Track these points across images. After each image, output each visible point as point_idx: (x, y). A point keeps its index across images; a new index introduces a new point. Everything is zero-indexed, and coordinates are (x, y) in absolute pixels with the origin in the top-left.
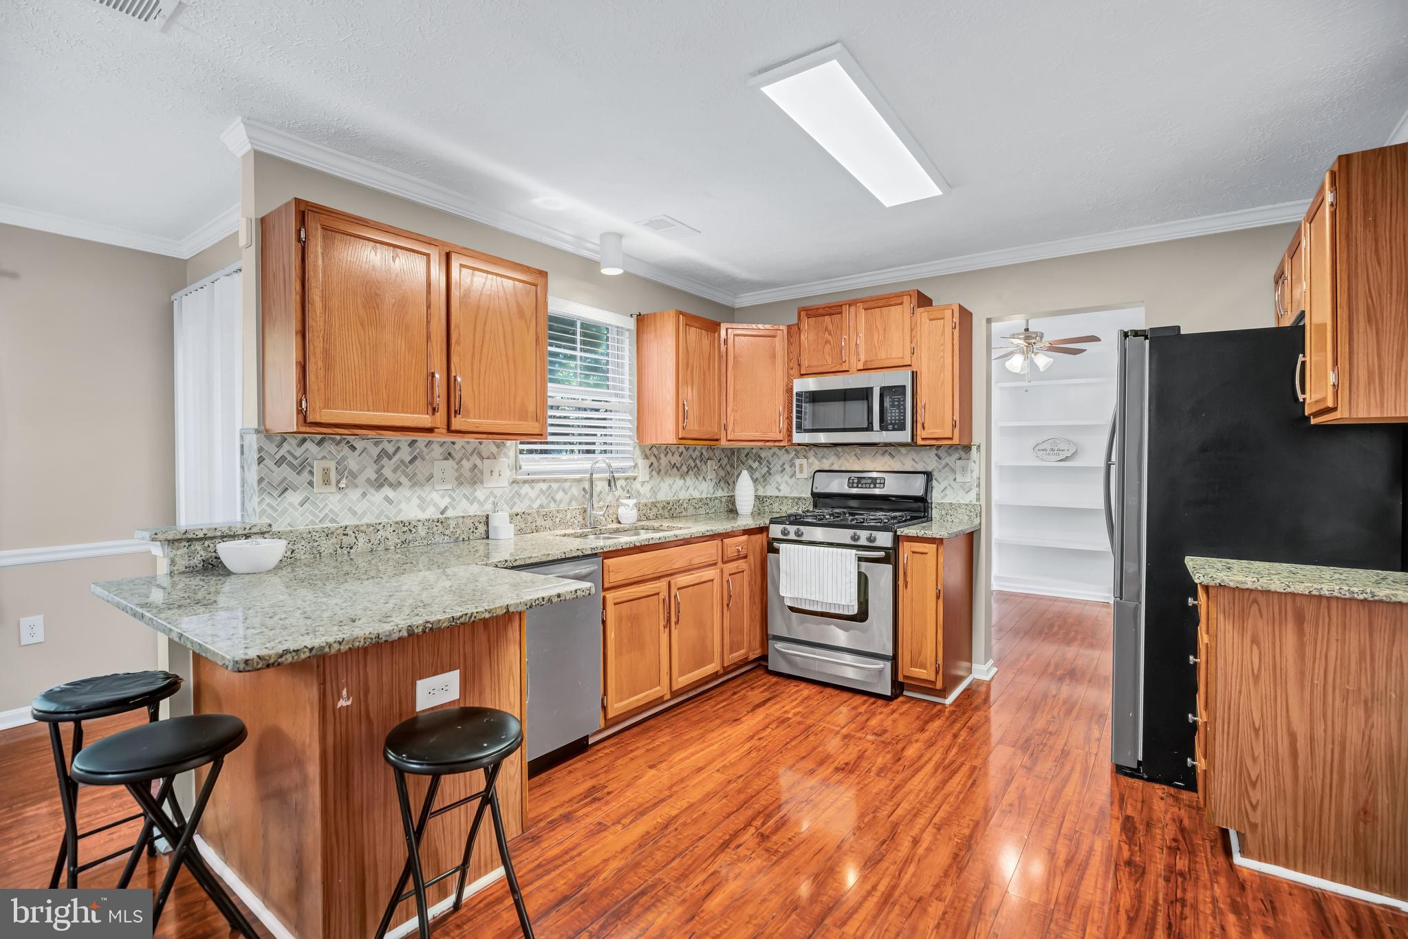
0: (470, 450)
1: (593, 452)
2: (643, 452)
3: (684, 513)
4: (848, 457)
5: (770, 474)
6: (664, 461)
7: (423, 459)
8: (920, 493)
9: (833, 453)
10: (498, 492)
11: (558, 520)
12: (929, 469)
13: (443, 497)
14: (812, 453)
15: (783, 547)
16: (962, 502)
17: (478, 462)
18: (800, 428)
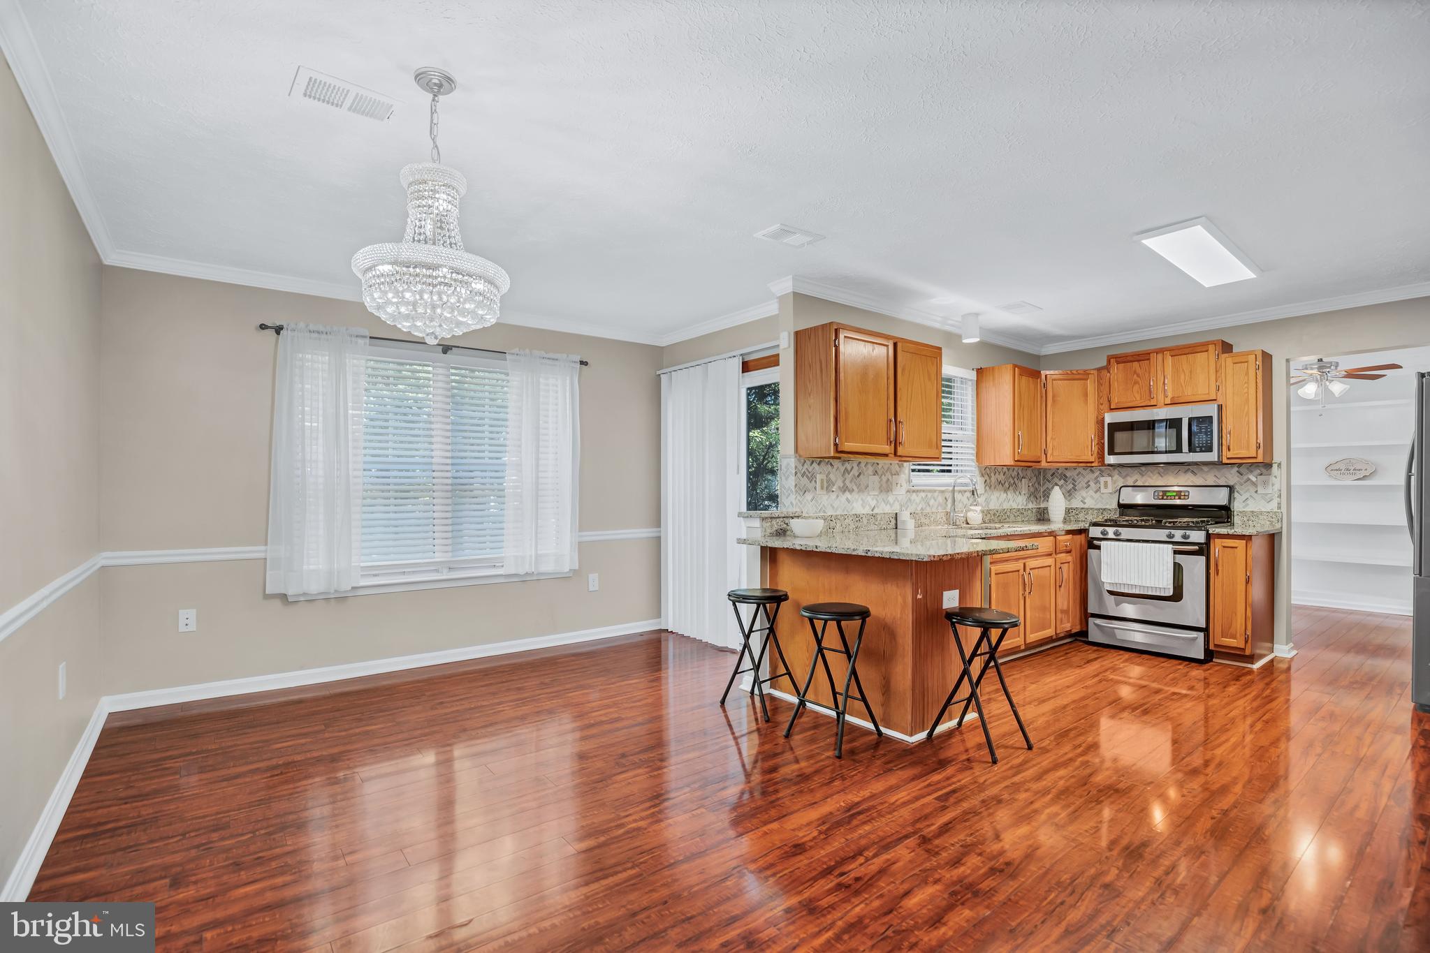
0: (886, 469)
1: (949, 471)
2: (980, 471)
3: (1008, 520)
4: (1151, 475)
5: (1075, 490)
6: (993, 479)
7: (864, 474)
8: (1224, 502)
9: (1136, 471)
10: (900, 498)
11: (932, 519)
12: (1231, 483)
13: (873, 499)
14: (1116, 471)
15: (1103, 544)
16: (1263, 510)
17: (890, 477)
18: (1111, 452)
